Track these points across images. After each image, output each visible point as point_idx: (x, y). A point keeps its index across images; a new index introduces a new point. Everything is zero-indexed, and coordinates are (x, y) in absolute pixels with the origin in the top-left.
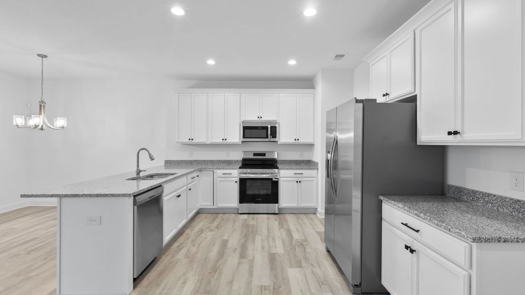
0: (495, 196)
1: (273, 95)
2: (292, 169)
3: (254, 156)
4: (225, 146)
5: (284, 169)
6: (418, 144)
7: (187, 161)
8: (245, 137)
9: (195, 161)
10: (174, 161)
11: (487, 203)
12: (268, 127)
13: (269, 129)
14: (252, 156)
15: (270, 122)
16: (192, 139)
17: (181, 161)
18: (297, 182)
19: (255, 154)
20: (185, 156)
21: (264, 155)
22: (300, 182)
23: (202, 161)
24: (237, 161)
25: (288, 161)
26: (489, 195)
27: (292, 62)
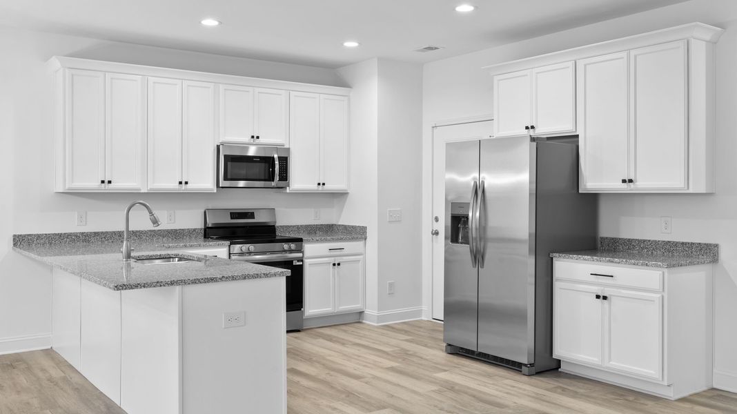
0: (649, 241)
1: (280, 92)
2: (326, 241)
3: (232, 218)
4: (181, 196)
5: (312, 241)
6: (580, 192)
7: (76, 235)
8: (229, 177)
9: (96, 234)
10: (39, 236)
11: (643, 248)
12: (273, 158)
13: (277, 162)
14: (227, 220)
15: (277, 148)
16: (110, 182)
17: (60, 235)
18: (334, 265)
19: (234, 215)
20: (69, 223)
21: (251, 215)
22: (339, 264)
23: (114, 233)
24: (194, 230)
25: (294, 226)
26: (644, 241)
27: (351, 44)
